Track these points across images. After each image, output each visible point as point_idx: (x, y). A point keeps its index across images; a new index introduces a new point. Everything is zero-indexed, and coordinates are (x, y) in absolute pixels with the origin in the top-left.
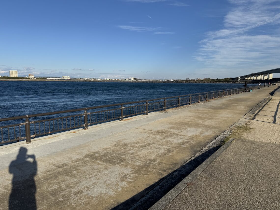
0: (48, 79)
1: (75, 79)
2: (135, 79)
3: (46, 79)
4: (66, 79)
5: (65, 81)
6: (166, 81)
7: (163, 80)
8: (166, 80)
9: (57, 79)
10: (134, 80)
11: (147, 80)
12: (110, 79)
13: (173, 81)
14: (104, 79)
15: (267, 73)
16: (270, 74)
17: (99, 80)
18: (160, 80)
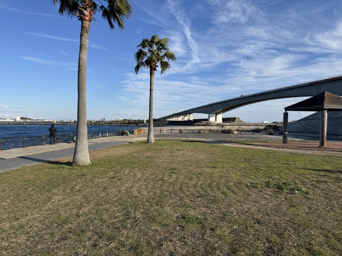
7: (69, 121)
8: (74, 121)
10: (22, 120)
15: (187, 114)
16: (190, 114)
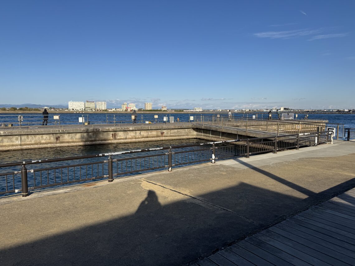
0: (185, 112)
1: (208, 111)
2: (285, 109)
3: (183, 111)
4: (198, 111)
5: (197, 113)
6: (335, 111)
7: (331, 111)
9: (189, 111)
11: (304, 111)
12: (250, 110)
13: (348, 112)
14: (242, 110)
17: (236, 111)
18: (325, 110)
